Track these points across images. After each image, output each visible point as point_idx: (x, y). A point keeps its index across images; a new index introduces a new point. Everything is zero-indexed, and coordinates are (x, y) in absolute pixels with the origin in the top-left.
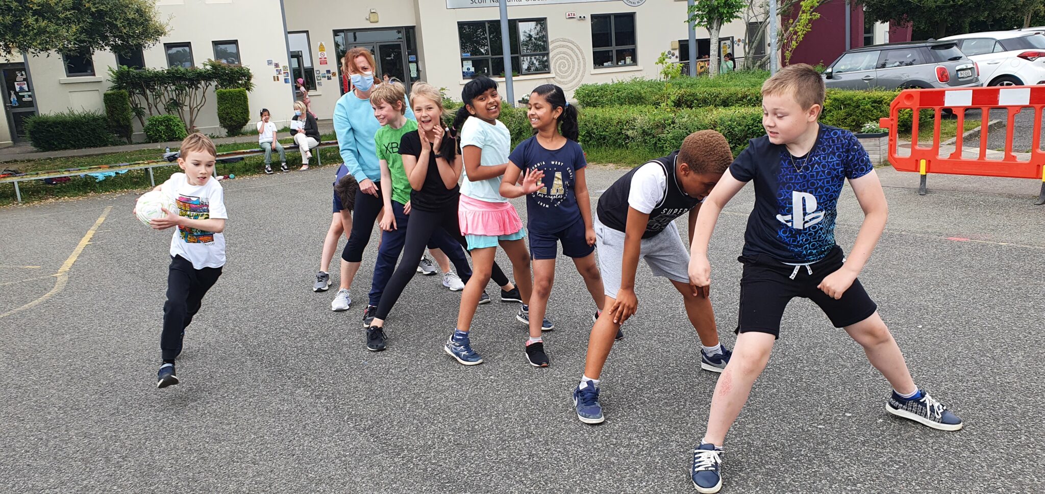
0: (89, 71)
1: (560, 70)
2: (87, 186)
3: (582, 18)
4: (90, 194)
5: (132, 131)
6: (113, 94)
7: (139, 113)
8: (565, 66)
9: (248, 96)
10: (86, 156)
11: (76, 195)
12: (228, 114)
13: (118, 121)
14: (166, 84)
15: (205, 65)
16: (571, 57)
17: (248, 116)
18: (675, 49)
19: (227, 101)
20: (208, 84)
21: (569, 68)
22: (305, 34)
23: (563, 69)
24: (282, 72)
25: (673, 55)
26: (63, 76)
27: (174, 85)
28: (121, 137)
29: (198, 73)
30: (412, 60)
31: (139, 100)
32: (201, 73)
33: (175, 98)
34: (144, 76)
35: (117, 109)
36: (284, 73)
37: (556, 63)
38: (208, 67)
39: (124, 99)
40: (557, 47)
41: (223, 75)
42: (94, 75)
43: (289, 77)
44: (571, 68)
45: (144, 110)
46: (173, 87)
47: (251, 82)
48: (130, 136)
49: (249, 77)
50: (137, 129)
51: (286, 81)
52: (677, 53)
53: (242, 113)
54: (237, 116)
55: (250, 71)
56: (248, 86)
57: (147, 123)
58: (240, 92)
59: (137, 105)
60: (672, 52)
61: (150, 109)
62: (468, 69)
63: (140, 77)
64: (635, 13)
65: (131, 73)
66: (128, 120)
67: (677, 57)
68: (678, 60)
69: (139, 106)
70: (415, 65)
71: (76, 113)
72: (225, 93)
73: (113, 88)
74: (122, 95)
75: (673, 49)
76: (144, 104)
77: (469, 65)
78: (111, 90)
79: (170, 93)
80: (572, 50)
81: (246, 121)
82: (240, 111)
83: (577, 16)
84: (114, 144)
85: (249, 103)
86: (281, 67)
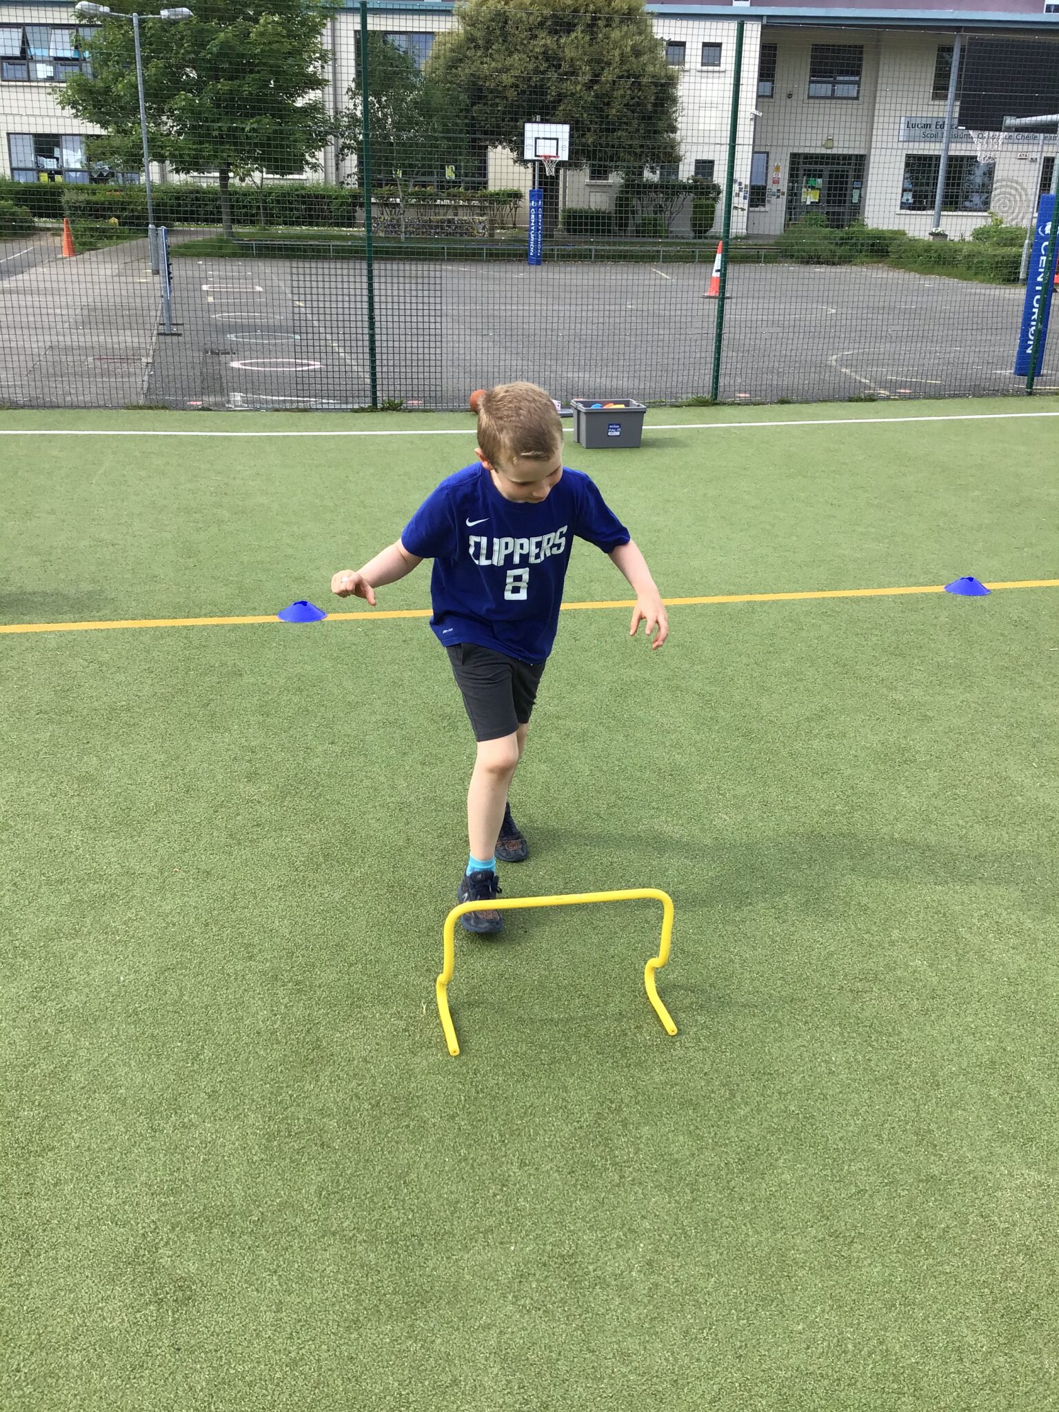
0: (605, 177)
1: (1000, 210)
3: (1033, 160)
5: (627, 227)
6: (621, 197)
7: (634, 213)
8: (1005, 206)
9: (715, 207)
12: (698, 220)
14: (655, 192)
15: (688, 179)
16: (1014, 198)
17: (711, 224)
19: (698, 211)
20: (687, 195)
22: (765, 155)
23: (1004, 209)
24: (744, 190)
27: (661, 193)
29: (682, 186)
30: (856, 187)
32: (685, 185)
33: (661, 204)
37: (996, 202)
38: (691, 181)
39: (627, 201)
40: (1002, 186)
41: (699, 189)
42: (608, 180)
43: (749, 192)
45: (638, 211)
47: (719, 196)
48: (626, 230)
49: (719, 192)
51: (745, 198)
54: (704, 223)
56: (716, 199)
58: (710, 203)
61: (643, 210)
62: (907, 200)
63: (641, 186)
69: (635, 208)
70: (858, 191)
71: (592, 208)
72: (698, 204)
74: (626, 198)
76: (639, 207)
77: (909, 197)
78: (619, 193)
80: (1017, 190)
81: (710, 227)
82: (708, 220)
83: (1029, 157)
86: (743, 186)
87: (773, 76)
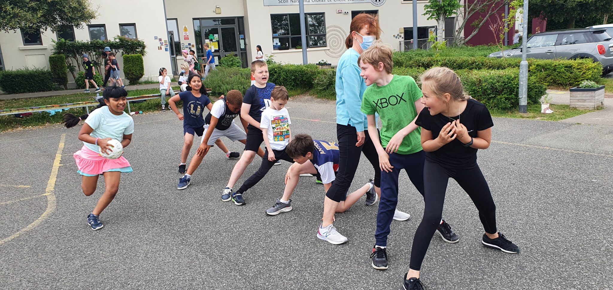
0: (38, 42)
1: (333, 45)
2: (44, 118)
3: (346, 13)
4: (46, 124)
5: (67, 81)
6: (56, 57)
7: (72, 69)
8: (335, 43)
9: (143, 59)
10: (39, 97)
11: (37, 125)
12: (130, 71)
13: (58, 75)
14: (90, 51)
15: (115, 39)
16: (339, 37)
17: (143, 72)
18: (402, 33)
19: (130, 63)
20: (117, 51)
21: (338, 44)
22: (175, 21)
23: (334, 45)
24: (164, 44)
25: (400, 37)
26: (22, 45)
27: (95, 51)
28: (59, 85)
29: (111, 44)
30: (242, 37)
31: (72, 61)
32: (113, 44)
33: (95, 60)
34: (75, 46)
35: (58, 67)
36: (165, 45)
37: (330, 41)
38: (118, 40)
39: (63, 60)
40: (331, 31)
41: (127, 46)
42: (42, 44)
43: (168, 47)
44: (339, 44)
45: (75, 68)
46: (94, 53)
47: (145, 50)
48: (66, 84)
49: (144, 47)
50: (71, 80)
51: (166, 50)
52: (403, 35)
53: (139, 70)
54: (136, 72)
55: (144, 43)
56: (142, 53)
57: (77, 76)
58: (138, 56)
59: (70, 64)
60: (400, 34)
61: (79, 67)
62: (277, 44)
63: (73, 46)
64: (378, 10)
65: (67, 43)
66: (65, 74)
67: (402, 38)
68: (403, 40)
69: (72, 65)
70: (243, 40)
71: (30, 69)
72: (128, 57)
73: (55, 53)
74: (61, 58)
75: (400, 33)
76: (75, 64)
77: (277, 41)
78: (53, 54)
79: (92, 56)
80: (340, 32)
81: (142, 75)
82: (138, 69)
83: (343, 12)
84: (56, 89)
85: (144, 64)
86: (163, 41)
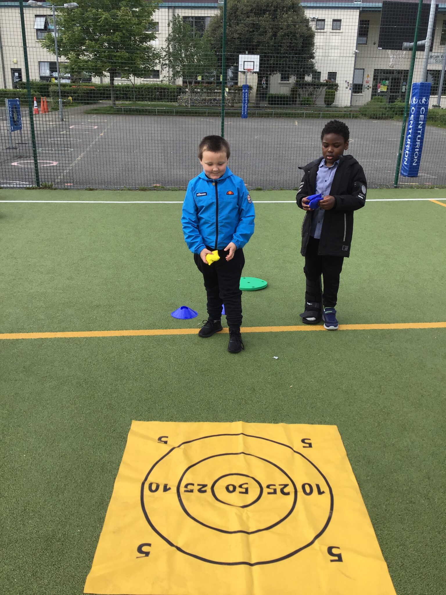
4: (289, 117)
5: (296, 101)
7: (300, 96)
9: (336, 93)
12: (327, 99)
14: (310, 86)
15: (324, 81)
19: (328, 95)
20: (323, 88)
22: (363, 70)
26: (280, 81)
28: (293, 103)
29: (321, 84)
31: (301, 91)
33: (312, 92)
34: (304, 83)
36: (350, 86)
41: (329, 85)
42: (289, 81)
46: (312, 88)
47: (338, 88)
51: (350, 89)
53: (332, 99)
55: (338, 84)
56: (336, 90)
57: (301, 99)
58: (333, 91)
59: (299, 93)
61: (303, 94)
65: (300, 82)
66: (296, 98)
71: (281, 94)
72: (328, 92)
74: (296, 89)
78: (293, 87)
81: (333, 102)
84: (291, 105)
85: (335, 96)
87: (367, 35)
